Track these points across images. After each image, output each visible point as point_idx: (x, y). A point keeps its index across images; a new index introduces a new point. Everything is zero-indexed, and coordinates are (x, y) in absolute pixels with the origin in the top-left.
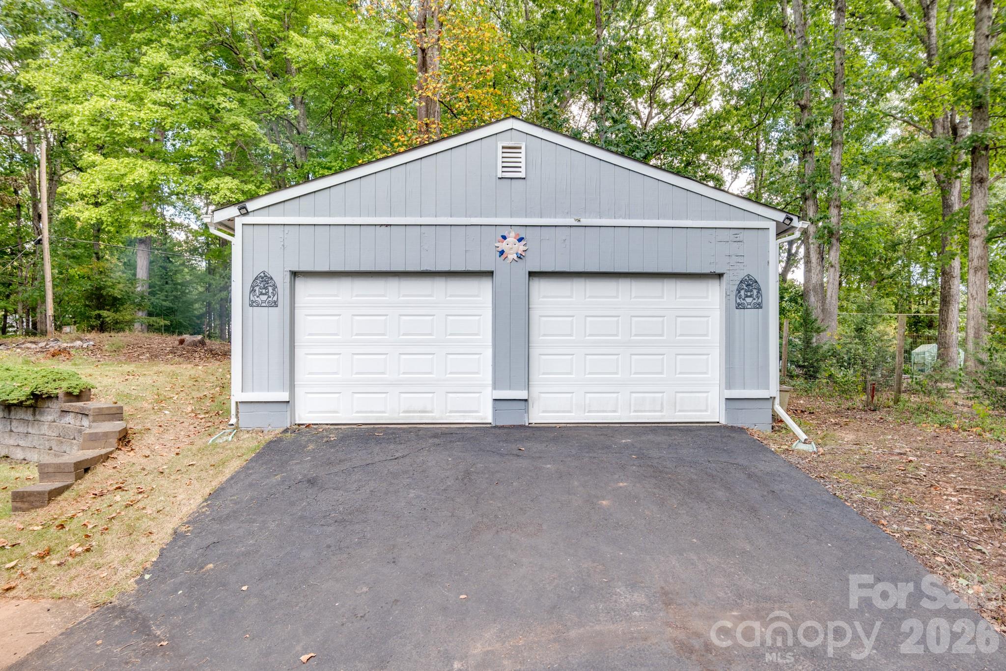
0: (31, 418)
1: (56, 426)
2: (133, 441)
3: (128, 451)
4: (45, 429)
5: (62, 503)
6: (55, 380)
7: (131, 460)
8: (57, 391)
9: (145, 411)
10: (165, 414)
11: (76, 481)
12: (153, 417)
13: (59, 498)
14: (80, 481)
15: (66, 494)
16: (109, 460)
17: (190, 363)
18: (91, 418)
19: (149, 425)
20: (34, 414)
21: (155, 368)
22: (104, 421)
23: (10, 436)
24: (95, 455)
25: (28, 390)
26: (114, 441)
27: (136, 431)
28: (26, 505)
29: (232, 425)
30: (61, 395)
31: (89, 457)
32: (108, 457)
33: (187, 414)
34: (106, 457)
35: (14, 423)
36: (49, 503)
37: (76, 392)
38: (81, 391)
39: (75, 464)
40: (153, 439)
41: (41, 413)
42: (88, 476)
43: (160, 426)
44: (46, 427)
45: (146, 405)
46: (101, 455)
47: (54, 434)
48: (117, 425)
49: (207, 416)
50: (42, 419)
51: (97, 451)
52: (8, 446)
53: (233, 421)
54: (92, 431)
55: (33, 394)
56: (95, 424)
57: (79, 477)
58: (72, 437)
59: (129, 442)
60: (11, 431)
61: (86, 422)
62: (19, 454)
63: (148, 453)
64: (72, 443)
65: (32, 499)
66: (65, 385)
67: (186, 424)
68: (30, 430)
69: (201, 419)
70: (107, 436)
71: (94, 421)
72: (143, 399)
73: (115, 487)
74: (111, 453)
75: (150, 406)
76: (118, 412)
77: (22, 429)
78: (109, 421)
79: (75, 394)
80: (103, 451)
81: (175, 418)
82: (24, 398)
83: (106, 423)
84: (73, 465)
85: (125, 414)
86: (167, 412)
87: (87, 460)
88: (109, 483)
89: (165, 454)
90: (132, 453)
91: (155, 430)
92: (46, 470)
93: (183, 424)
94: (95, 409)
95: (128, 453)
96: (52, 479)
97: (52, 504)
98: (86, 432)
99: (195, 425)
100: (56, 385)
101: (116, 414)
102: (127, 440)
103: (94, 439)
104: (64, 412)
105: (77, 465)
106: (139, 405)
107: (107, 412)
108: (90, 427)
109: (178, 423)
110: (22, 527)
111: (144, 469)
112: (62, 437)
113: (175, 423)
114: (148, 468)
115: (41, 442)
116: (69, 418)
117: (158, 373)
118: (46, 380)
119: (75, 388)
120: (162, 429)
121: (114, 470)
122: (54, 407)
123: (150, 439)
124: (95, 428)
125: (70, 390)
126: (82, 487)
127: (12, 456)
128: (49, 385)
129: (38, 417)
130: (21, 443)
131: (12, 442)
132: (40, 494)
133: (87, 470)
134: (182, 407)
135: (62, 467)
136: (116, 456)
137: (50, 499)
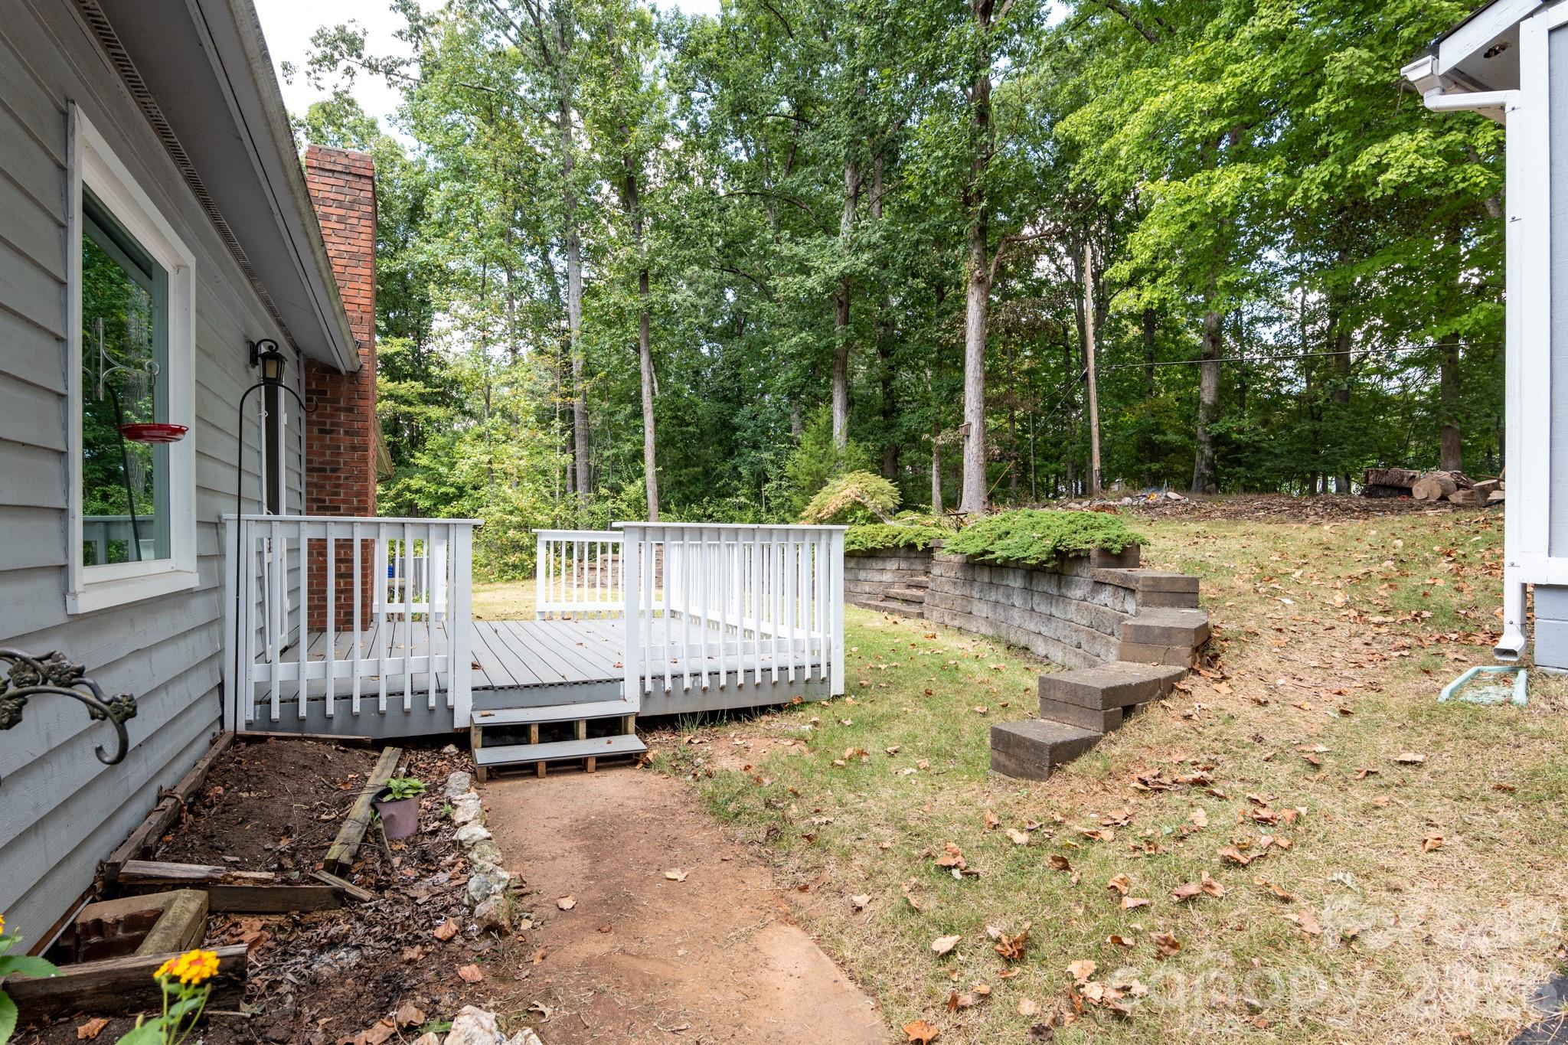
0: (1055, 592)
1: (1087, 608)
2: (1223, 657)
3: (1215, 680)
4: (1072, 612)
5: (1077, 784)
6: (1086, 529)
7: (1223, 704)
8: (1088, 546)
9: (1239, 594)
10: (1284, 605)
11: (1105, 732)
12: (1259, 609)
13: (1071, 768)
14: (1113, 735)
15: (1083, 762)
16: (1174, 695)
17: (1301, 521)
18: (1139, 596)
19: (1252, 625)
20: (1059, 587)
21: (1241, 528)
22: (1163, 605)
23: (1031, 617)
24: (1145, 678)
25: (1049, 543)
26: (1185, 651)
27: (1228, 635)
28: (1011, 764)
29: (1512, 653)
30: (1094, 554)
31: (1134, 681)
32: (1173, 688)
33: (1336, 610)
34: (1167, 687)
35: (1036, 599)
36: (1050, 774)
37: (1117, 548)
38: (1124, 549)
39: (1104, 691)
40: (1269, 659)
41: (1068, 585)
42: (1130, 725)
43: (1280, 630)
44: (1073, 608)
45: (1240, 583)
46: (1158, 681)
47: (1084, 622)
48: (1185, 618)
49: (1390, 619)
50: (1069, 594)
51: (1149, 667)
52: (1028, 632)
53: (1511, 639)
54: (1140, 622)
55: (1055, 550)
56: (1145, 610)
57: (1112, 725)
58: (1109, 631)
59: (1216, 657)
60: (1033, 610)
61: (1130, 605)
62: (1040, 648)
63: (1262, 694)
64: (1108, 642)
65: (1021, 752)
66: (1099, 535)
67: (1341, 633)
68: (1054, 612)
69: (1379, 625)
70: (1169, 637)
71: (1145, 604)
72: (1232, 572)
73: (1190, 777)
74: (1179, 677)
75: (1249, 586)
76: (1190, 589)
77: (1043, 608)
78: (1173, 606)
79: (1114, 552)
80: (1163, 671)
81: (1309, 616)
82: (1044, 557)
83: (1167, 610)
84: (1099, 695)
85: (1203, 596)
86: (1287, 601)
87: (1128, 687)
88: (1176, 758)
89: (1307, 706)
90: (1223, 687)
91: (1268, 638)
92: (1052, 694)
93: (1333, 633)
94: (1145, 578)
95: (1216, 686)
96: (1061, 715)
97: (1057, 780)
98: (1130, 623)
99: (1369, 639)
100: (1085, 536)
101: (1184, 593)
102: (1211, 653)
103: (1143, 641)
104: (1099, 584)
105: (1110, 695)
106: (1226, 583)
107: (1167, 588)
108: (1137, 614)
109: (1321, 629)
110: (996, 822)
111: (1259, 739)
112: (1097, 627)
113: (1313, 627)
114: (1268, 738)
115: (1067, 632)
116: (1105, 596)
117: (1248, 535)
118: (1073, 527)
119: (1115, 542)
120: (1284, 639)
121: (1187, 724)
122: (1086, 574)
123: (1261, 657)
124: (1146, 616)
125: (1107, 545)
126: (1116, 750)
127: (1033, 649)
128: (1078, 537)
129: (1063, 590)
130: (1044, 630)
131: (1032, 627)
132: (1035, 746)
133: (1128, 711)
134: (1319, 593)
135: (1080, 693)
136: (1187, 687)
137: (1052, 766)
